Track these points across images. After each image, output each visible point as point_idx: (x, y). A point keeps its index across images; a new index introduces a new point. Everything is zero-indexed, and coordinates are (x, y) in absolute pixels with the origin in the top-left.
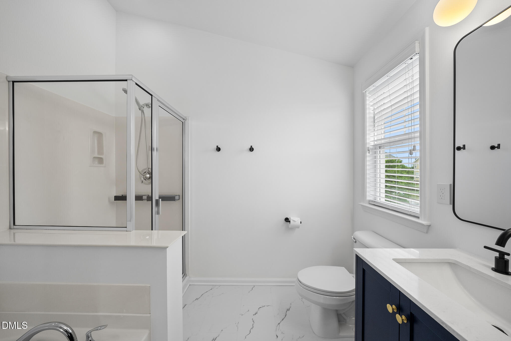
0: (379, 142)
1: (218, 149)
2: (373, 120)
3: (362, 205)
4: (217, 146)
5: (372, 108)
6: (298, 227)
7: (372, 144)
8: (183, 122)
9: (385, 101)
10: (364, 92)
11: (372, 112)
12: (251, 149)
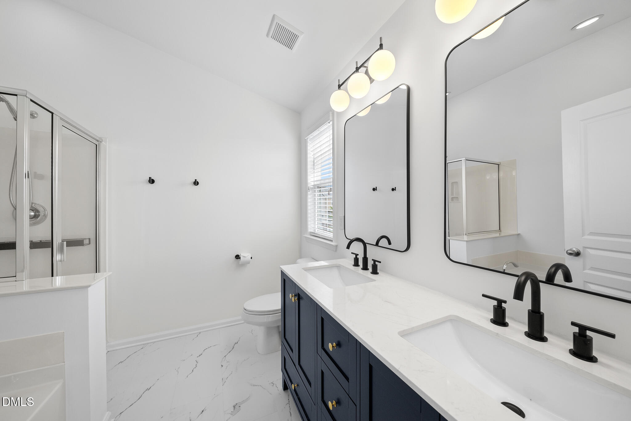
0: (318, 183)
1: (152, 181)
2: (313, 163)
3: (306, 237)
4: (150, 178)
5: (312, 153)
6: (248, 263)
7: (313, 184)
8: (96, 145)
9: (322, 148)
10: (306, 138)
11: (312, 157)
12: (196, 183)
